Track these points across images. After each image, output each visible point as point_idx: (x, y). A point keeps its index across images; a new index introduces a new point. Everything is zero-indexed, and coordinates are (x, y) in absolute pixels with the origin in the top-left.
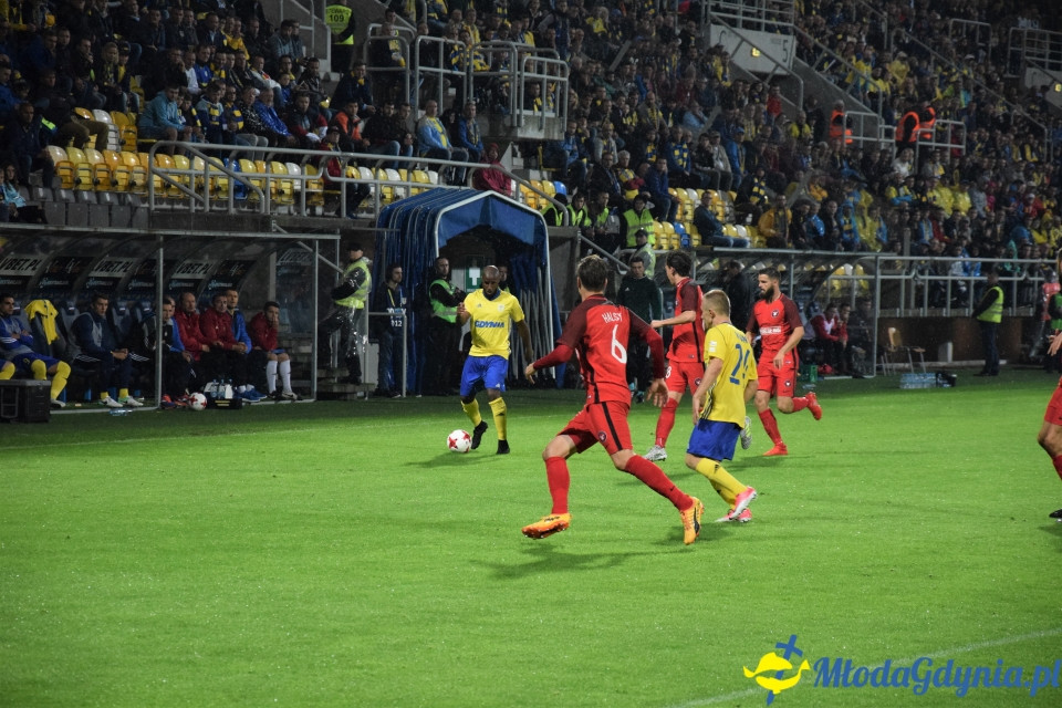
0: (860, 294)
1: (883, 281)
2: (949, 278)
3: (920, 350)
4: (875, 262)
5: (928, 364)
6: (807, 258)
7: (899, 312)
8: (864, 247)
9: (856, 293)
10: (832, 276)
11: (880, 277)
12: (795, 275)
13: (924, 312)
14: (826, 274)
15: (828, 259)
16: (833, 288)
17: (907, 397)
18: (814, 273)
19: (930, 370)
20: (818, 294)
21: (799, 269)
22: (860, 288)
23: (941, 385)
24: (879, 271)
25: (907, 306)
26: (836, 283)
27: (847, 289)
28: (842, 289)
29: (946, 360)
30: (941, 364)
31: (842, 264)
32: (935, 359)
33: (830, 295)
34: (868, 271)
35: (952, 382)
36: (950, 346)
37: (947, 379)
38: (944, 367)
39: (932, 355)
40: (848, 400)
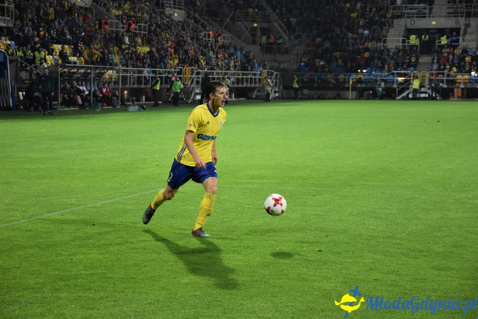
0: (115, 80)
1: (122, 76)
2: (143, 75)
3: (134, 98)
4: (119, 69)
5: (137, 103)
6: (97, 68)
7: (127, 86)
8: (116, 65)
9: (113, 80)
10: (106, 74)
11: (121, 75)
12: (93, 73)
13: (136, 86)
14: (103, 74)
15: (104, 69)
16: (106, 78)
17: (129, 114)
18: (99, 73)
19: (137, 105)
20: (101, 80)
21: (94, 72)
22: (115, 78)
23: (140, 110)
24: (120, 73)
25: (130, 84)
26: (107, 77)
27: (111, 78)
28: (109, 78)
29: (143, 101)
30: (141, 103)
31: (109, 70)
32: (140, 101)
33: (105, 80)
34: (117, 72)
35: (144, 109)
36: (144, 97)
37: (142, 108)
38: (142, 104)
39: (138, 100)
40: (110, 114)
